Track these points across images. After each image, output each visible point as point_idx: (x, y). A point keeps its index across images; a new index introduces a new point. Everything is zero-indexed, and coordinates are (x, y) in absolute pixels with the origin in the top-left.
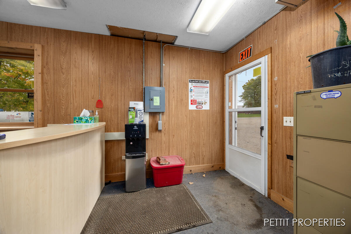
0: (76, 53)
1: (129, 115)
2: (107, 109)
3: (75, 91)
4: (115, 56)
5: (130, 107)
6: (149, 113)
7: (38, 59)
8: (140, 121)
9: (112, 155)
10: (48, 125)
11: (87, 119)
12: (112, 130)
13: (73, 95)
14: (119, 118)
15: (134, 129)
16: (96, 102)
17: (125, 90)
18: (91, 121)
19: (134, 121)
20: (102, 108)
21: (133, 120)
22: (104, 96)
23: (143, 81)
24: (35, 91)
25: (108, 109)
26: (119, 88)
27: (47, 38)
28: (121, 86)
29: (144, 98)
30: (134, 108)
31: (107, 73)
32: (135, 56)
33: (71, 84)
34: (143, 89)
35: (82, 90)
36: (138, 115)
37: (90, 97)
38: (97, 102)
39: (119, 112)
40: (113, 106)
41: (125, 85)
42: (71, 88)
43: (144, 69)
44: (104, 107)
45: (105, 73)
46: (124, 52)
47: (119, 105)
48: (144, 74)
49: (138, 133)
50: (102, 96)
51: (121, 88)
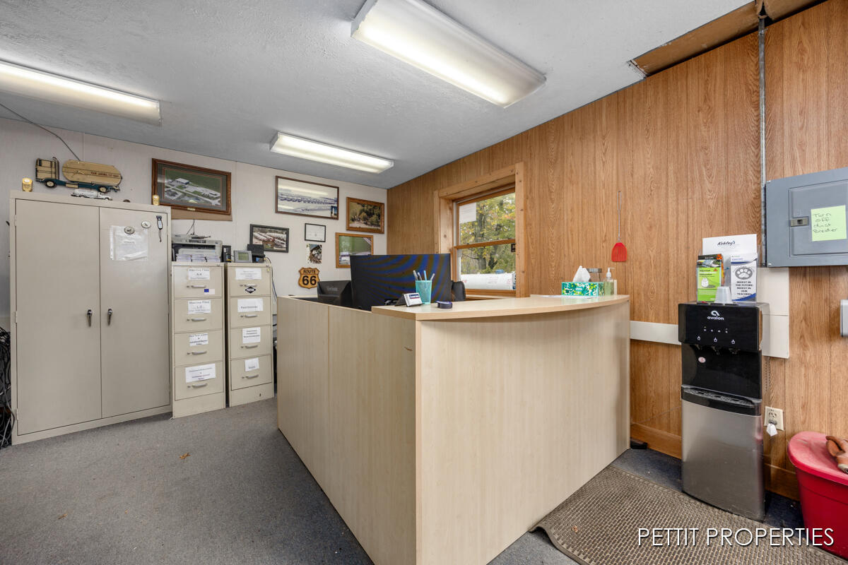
0: (572, 154)
1: (699, 278)
2: (638, 263)
3: (571, 231)
4: (659, 124)
5: (704, 254)
6: (790, 271)
7: (519, 187)
8: (742, 296)
9: (651, 379)
10: (531, 295)
11: (585, 287)
12: (651, 316)
13: (568, 241)
14: (671, 287)
15: (709, 318)
16: (612, 247)
17: (691, 208)
18: (593, 291)
19: (714, 297)
20: (625, 261)
21: (711, 293)
22: (630, 233)
23: (760, 165)
24: (517, 241)
25: (640, 262)
26: (670, 206)
27: (530, 147)
28: (678, 199)
29: (763, 222)
30: (717, 258)
31: (635, 176)
32: (725, 95)
33: (565, 218)
34: (759, 191)
35: (582, 226)
36: (734, 279)
37: (598, 239)
38: (614, 249)
39: (671, 271)
40: (652, 257)
41: (690, 194)
42: (565, 226)
43: (763, 125)
44: (628, 258)
45: (632, 175)
46: (685, 102)
47: (670, 250)
48: (763, 141)
49: (723, 331)
50: (625, 234)
51: (678, 204)
